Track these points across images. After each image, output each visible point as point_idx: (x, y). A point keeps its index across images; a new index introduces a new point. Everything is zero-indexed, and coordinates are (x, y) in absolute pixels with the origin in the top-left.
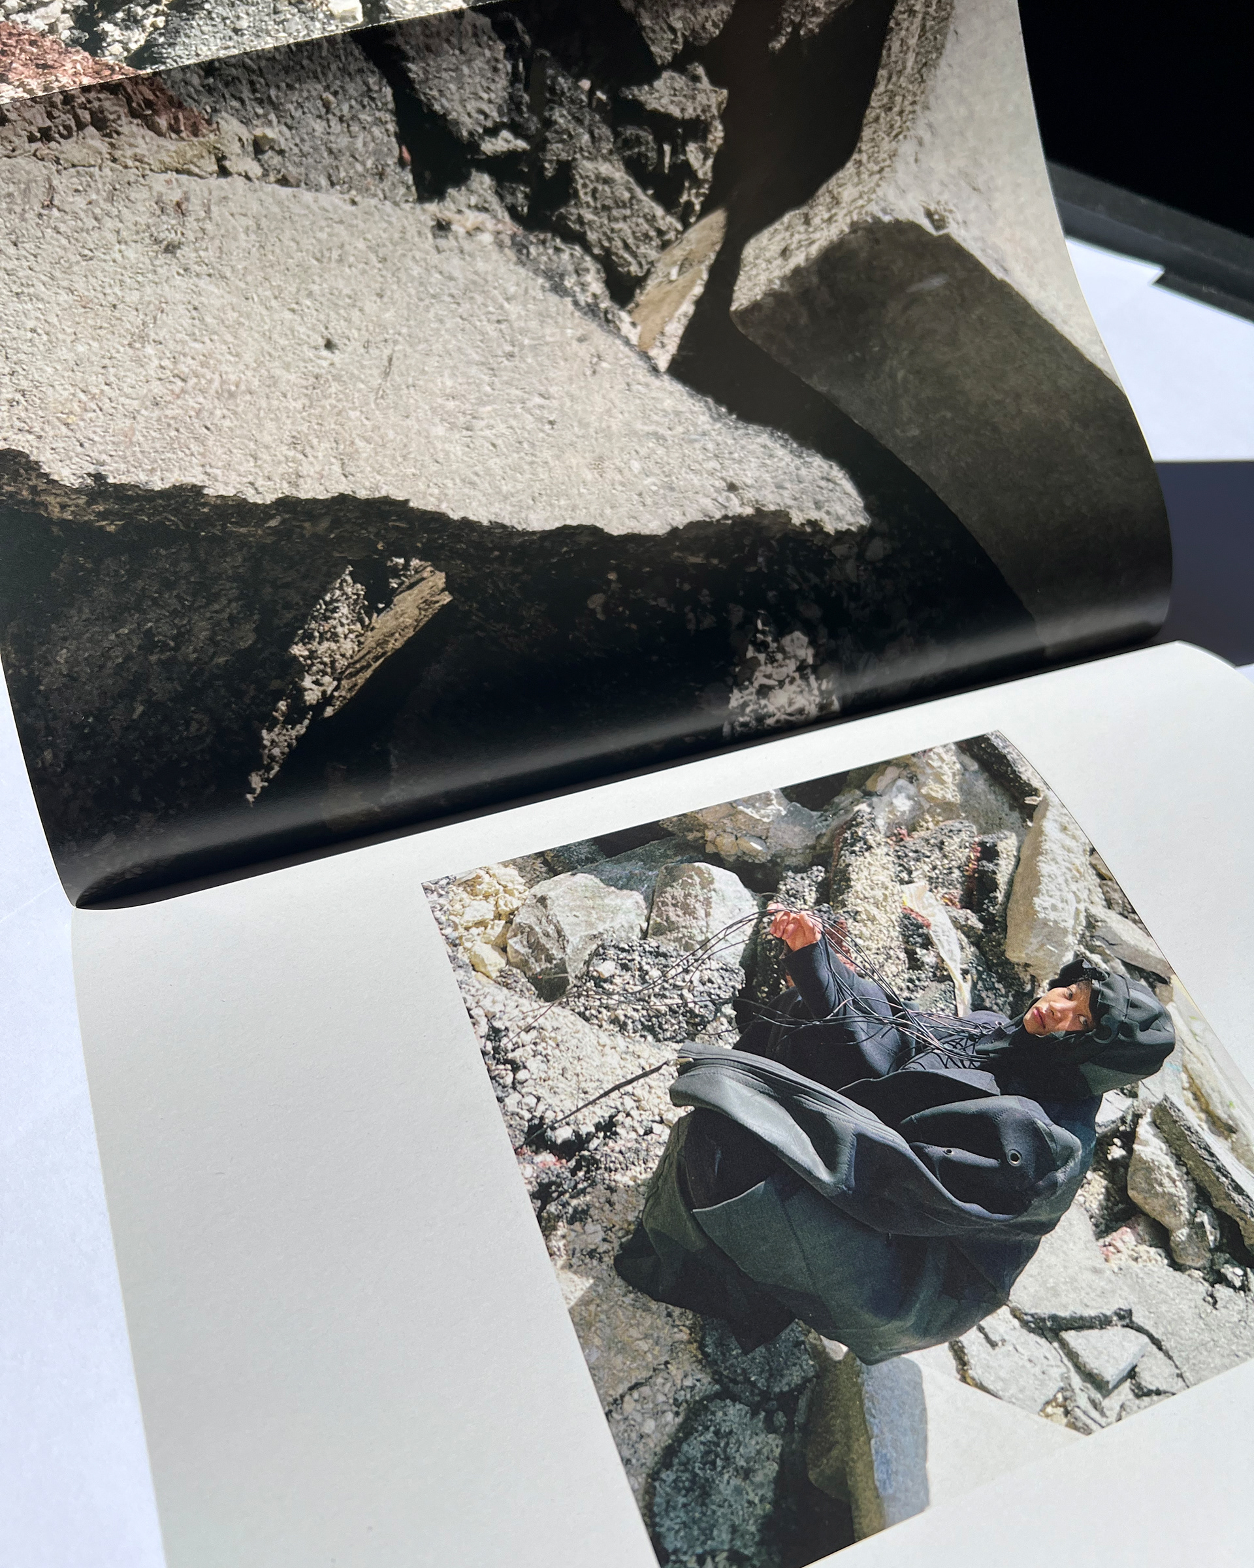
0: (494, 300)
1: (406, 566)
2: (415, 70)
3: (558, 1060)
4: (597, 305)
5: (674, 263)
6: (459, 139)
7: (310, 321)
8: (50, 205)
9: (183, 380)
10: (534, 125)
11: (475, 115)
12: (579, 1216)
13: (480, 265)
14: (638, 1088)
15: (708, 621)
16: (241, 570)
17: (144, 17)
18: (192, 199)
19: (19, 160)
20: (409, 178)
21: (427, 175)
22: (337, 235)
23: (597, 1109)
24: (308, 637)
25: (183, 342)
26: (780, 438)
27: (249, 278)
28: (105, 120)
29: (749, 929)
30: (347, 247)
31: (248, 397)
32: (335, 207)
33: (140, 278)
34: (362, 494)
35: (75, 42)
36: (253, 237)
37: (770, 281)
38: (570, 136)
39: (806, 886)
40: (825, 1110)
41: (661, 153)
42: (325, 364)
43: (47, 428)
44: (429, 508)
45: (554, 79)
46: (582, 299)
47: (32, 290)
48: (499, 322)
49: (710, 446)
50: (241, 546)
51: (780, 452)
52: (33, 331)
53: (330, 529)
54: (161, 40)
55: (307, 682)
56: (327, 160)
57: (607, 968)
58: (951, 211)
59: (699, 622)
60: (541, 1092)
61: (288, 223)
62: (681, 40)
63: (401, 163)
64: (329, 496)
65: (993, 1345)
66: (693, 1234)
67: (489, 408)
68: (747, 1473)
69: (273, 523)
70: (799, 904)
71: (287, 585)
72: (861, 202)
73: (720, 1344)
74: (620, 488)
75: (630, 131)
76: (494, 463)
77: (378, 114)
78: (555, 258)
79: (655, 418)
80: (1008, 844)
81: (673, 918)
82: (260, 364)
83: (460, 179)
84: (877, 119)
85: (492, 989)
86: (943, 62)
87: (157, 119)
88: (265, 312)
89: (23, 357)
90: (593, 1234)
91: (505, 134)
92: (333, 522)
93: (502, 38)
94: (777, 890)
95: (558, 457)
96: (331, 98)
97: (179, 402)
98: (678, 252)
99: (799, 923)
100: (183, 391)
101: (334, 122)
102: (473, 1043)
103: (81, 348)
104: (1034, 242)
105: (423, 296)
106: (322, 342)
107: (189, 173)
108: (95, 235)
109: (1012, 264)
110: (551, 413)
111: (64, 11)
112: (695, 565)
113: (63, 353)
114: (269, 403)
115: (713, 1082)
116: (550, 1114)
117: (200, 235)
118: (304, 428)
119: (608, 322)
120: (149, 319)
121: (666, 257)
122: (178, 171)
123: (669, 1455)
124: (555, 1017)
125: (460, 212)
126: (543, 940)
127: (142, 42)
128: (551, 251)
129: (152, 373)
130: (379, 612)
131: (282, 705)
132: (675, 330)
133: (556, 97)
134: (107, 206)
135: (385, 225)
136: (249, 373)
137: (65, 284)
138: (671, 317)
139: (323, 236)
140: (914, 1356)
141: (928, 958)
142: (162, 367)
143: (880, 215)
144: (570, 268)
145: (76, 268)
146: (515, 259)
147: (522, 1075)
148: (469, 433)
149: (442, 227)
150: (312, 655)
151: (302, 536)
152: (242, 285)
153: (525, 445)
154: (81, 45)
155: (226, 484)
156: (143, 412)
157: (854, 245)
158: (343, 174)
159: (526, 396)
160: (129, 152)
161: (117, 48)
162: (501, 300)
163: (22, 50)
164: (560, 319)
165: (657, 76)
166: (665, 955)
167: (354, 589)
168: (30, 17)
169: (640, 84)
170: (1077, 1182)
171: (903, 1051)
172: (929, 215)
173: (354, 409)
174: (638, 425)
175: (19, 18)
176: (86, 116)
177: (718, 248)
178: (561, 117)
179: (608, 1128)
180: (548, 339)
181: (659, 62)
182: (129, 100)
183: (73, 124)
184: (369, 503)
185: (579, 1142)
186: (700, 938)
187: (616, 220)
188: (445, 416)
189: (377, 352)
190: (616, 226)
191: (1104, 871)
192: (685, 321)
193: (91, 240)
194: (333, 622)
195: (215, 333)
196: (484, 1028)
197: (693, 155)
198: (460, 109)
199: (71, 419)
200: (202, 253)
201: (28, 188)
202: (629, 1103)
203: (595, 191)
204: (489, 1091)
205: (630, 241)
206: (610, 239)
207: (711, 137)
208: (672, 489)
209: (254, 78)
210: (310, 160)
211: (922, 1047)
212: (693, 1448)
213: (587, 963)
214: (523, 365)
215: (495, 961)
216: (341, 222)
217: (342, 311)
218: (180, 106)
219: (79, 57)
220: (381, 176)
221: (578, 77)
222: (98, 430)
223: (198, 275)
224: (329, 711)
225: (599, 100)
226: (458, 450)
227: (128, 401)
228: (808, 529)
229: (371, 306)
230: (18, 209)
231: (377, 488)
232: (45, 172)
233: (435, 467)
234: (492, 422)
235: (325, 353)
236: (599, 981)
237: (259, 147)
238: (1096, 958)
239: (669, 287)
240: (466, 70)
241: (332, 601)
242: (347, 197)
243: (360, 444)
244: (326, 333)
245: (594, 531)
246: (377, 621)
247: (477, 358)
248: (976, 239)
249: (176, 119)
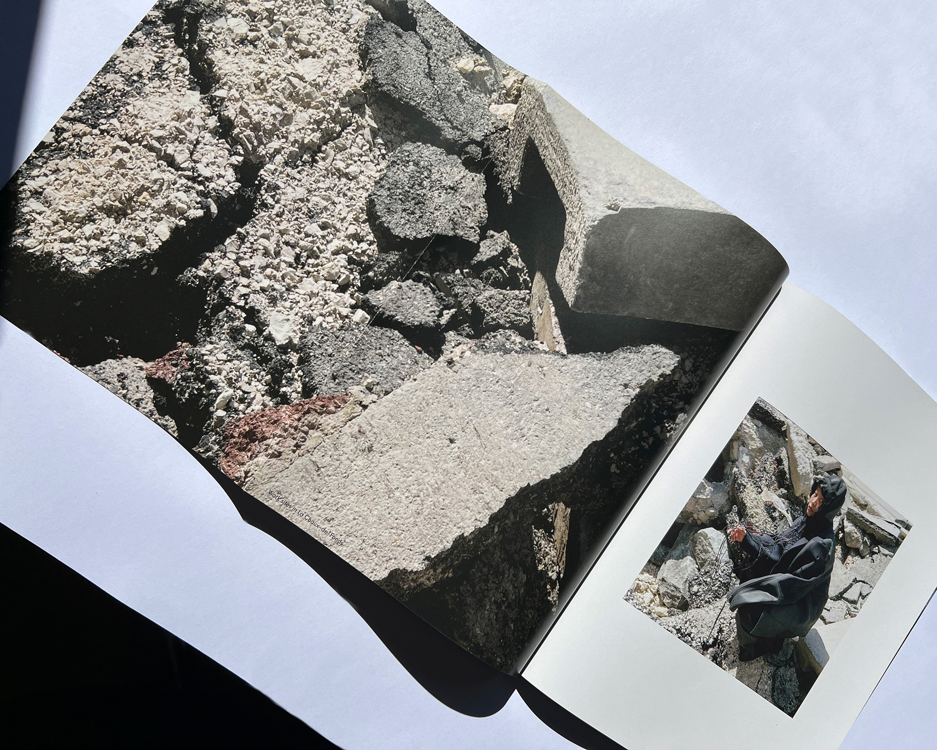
0: (489, 375)
1: (548, 509)
2: (399, 318)
3: (698, 624)
4: (524, 346)
5: (537, 307)
6: (431, 327)
7: (437, 436)
8: (319, 469)
9: (419, 496)
10: (452, 300)
11: (430, 315)
12: (726, 656)
13: (474, 366)
14: (722, 615)
15: (651, 440)
16: (502, 556)
17: (293, 375)
18: (362, 425)
19: (296, 462)
20: (426, 355)
21: (431, 348)
22: (419, 396)
23: (715, 629)
24: (540, 561)
25: (405, 481)
26: (627, 349)
27: (404, 438)
28: (313, 424)
29: (726, 545)
30: (426, 398)
31: (444, 485)
32: (410, 387)
33: (370, 469)
34: (513, 494)
35: (277, 404)
36: (393, 421)
37: (574, 283)
38: (467, 293)
39: (733, 517)
40: (769, 582)
41: (501, 271)
42: (456, 449)
43: (394, 553)
44: (538, 481)
45: (446, 279)
46: (517, 348)
47: (340, 504)
48: (497, 382)
49: (606, 374)
50: (495, 547)
51: (631, 356)
52: (355, 519)
53: (515, 517)
54: (307, 379)
55: (550, 574)
56: (395, 373)
57: (695, 588)
58: (616, 200)
59: (648, 443)
60: (699, 636)
61: (399, 406)
62: (477, 228)
63: (420, 352)
64: (503, 503)
65: (829, 610)
66: (752, 638)
67: (522, 421)
68: (791, 680)
69: (496, 530)
70: (735, 524)
71: (520, 550)
72: (582, 226)
73: (772, 658)
74: (590, 419)
75: (485, 274)
76: (543, 443)
77: (399, 343)
78: (496, 340)
79: (579, 377)
80: (783, 454)
81: (704, 558)
82: (436, 468)
83: (443, 341)
84: (564, 193)
85: (669, 619)
86: (570, 154)
87: (329, 409)
88: (420, 446)
89: (360, 532)
90: (731, 657)
91: (445, 312)
92: (514, 514)
93: (419, 282)
94: (727, 524)
95: (561, 423)
96: (380, 351)
97: (425, 506)
98: (535, 301)
99: (739, 531)
100: (422, 501)
101: (387, 358)
102: (675, 637)
103: (375, 512)
104: (656, 184)
105: (465, 394)
106: (448, 442)
107: (354, 417)
108: (342, 466)
109: (654, 199)
110: (544, 406)
111: (263, 395)
112: (635, 427)
113: (372, 519)
114: (453, 482)
115: (739, 597)
116: (705, 639)
117: (375, 436)
118: (472, 482)
119: (533, 350)
120: (386, 482)
121: (532, 306)
122: (350, 420)
123: (773, 690)
124: (690, 613)
125: (452, 352)
126: (673, 593)
127: (301, 386)
128: (492, 339)
129: (406, 502)
130: (553, 533)
131: (548, 587)
132: (557, 332)
133: (452, 285)
134: (337, 453)
135: (431, 378)
136: (436, 475)
137: (348, 492)
138: (552, 328)
139: (415, 401)
140: (814, 627)
141: (776, 514)
142: (407, 497)
143: (592, 223)
144: (504, 340)
145: (346, 484)
146: (483, 353)
147: (692, 636)
148: (525, 438)
149: (450, 363)
150: (545, 565)
151: (509, 527)
152: (404, 442)
153: (547, 427)
154: (280, 404)
155: (469, 527)
156: (417, 520)
157: (593, 243)
158: (404, 373)
159: (530, 405)
160: (329, 428)
161: (294, 395)
162: (492, 373)
163: (261, 422)
164: (517, 363)
165: (479, 247)
166: (708, 572)
167: (540, 533)
168: (252, 407)
169: (475, 255)
170: (834, 551)
171: (781, 548)
172: (609, 208)
173: (481, 460)
174: (576, 386)
175: (249, 411)
176: (306, 428)
177: (547, 287)
178: (458, 290)
179: (721, 631)
180: (519, 374)
181: (476, 242)
182: (316, 411)
183: (303, 435)
184: (518, 495)
185: (716, 639)
186: (714, 558)
187: (505, 308)
188: (512, 437)
189: (468, 429)
190: (507, 310)
191: (813, 442)
192: (558, 326)
193: (342, 468)
194: (543, 549)
195: (412, 469)
196: (675, 632)
197: (512, 262)
198: (424, 317)
199: (398, 543)
200: (381, 442)
201: (307, 469)
202: (722, 620)
203: (490, 304)
204: (687, 646)
205: (516, 311)
206: (508, 317)
207: (513, 251)
208: (607, 404)
209: (350, 367)
210: (389, 378)
211: (785, 544)
212: (778, 684)
213: (689, 591)
214: (519, 393)
215: (664, 610)
216: (417, 390)
217: (444, 424)
218: (333, 397)
219: (284, 409)
220: (416, 362)
221: (454, 272)
222: (410, 539)
223: (387, 451)
224: (562, 575)
225: (466, 272)
226: (526, 449)
227: (409, 520)
228: (662, 379)
229: (452, 413)
230: (310, 479)
231: (515, 487)
232: (307, 459)
233: (526, 462)
234: (528, 426)
235: (453, 445)
236: (695, 594)
237: (369, 389)
238: (820, 476)
239: (542, 317)
240: (416, 303)
241: (537, 543)
242: (411, 380)
243: (495, 473)
244: (447, 437)
245: (595, 443)
246: (555, 537)
247: (502, 403)
248: (633, 201)
249: (335, 403)
